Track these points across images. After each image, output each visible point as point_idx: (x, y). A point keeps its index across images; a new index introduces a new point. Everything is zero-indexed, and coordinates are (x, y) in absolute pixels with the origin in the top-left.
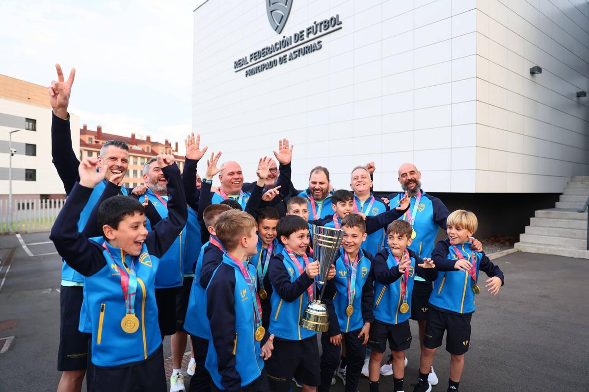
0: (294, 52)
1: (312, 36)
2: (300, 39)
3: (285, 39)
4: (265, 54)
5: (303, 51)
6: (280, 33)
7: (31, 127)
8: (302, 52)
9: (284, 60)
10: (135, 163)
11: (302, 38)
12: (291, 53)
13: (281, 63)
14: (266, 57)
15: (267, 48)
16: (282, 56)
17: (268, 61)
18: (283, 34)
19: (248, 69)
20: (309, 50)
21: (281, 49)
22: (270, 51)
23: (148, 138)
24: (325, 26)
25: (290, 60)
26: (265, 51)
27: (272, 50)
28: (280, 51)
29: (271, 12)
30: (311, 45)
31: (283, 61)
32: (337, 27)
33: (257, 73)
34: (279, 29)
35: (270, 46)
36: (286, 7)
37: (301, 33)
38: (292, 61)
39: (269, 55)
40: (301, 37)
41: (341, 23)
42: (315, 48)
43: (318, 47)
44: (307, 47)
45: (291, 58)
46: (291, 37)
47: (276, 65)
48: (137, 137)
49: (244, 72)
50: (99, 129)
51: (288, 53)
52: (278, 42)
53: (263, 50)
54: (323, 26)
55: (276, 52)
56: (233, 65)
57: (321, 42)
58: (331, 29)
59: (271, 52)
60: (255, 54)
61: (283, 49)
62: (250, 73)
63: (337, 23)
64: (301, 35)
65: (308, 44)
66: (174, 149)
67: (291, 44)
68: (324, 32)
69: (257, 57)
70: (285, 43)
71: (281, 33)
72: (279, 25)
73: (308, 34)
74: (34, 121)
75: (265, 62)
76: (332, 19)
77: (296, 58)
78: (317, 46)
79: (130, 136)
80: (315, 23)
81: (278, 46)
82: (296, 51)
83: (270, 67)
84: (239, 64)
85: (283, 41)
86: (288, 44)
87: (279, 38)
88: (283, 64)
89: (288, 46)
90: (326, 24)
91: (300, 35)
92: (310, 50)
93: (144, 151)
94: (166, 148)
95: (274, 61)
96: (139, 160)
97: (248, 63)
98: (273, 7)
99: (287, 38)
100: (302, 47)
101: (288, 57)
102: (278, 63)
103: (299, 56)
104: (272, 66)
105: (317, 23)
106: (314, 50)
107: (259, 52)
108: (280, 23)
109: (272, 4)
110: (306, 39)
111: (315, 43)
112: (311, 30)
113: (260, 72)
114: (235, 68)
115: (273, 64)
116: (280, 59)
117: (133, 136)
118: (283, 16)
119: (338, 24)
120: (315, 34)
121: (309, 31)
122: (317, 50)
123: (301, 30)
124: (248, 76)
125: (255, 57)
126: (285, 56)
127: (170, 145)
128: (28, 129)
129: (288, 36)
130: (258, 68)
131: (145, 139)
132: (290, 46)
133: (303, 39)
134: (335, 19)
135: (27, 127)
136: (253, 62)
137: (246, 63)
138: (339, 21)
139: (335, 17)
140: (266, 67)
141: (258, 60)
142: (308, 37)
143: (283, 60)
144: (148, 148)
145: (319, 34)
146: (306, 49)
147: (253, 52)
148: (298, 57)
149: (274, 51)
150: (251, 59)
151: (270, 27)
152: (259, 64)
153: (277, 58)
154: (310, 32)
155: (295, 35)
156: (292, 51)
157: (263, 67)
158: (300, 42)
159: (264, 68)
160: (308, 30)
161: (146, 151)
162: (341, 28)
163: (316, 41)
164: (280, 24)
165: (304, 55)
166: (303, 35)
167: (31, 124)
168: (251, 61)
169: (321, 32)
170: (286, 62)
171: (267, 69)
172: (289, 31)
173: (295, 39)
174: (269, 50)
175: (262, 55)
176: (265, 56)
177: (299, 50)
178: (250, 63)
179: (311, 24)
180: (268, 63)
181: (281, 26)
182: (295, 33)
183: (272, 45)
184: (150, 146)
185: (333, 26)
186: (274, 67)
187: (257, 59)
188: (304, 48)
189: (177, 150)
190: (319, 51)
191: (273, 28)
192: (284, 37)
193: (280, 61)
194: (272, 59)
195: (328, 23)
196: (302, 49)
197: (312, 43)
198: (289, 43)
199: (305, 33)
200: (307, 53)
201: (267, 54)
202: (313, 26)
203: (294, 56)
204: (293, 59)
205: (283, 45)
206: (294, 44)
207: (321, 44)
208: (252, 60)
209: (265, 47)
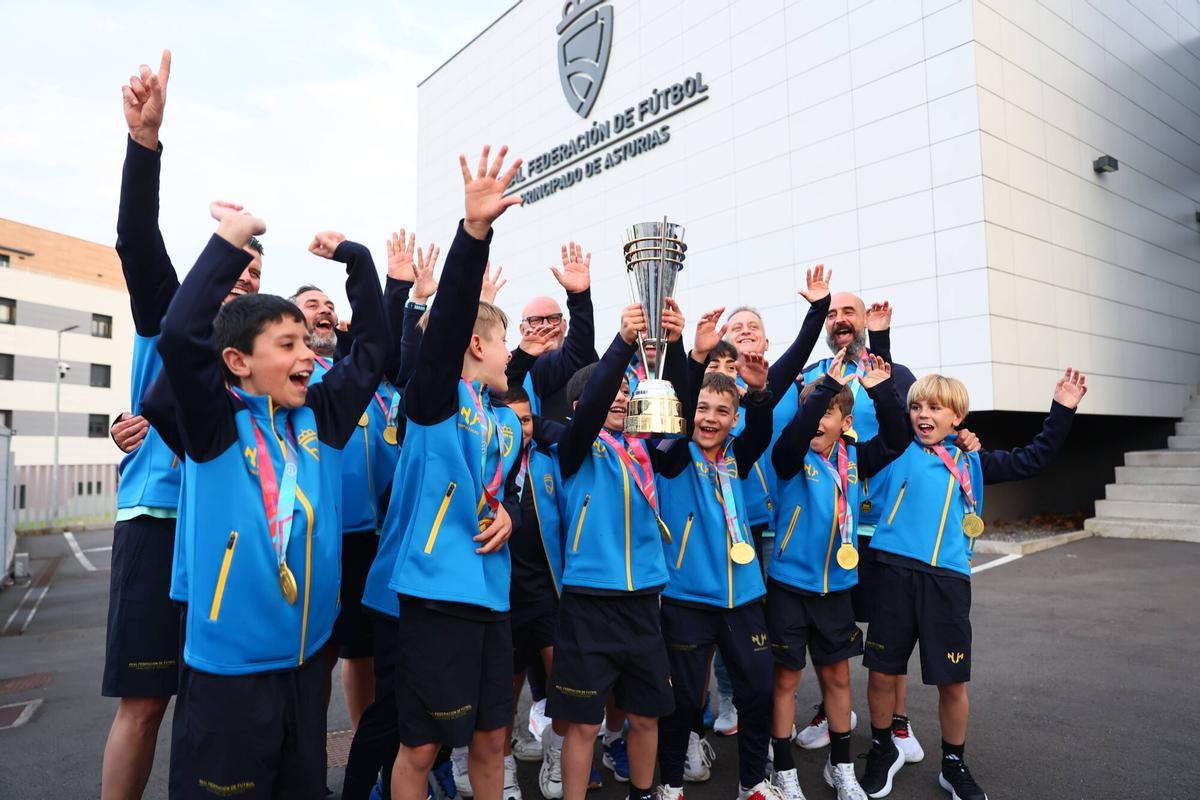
0: (616, 152)
1: (649, 118)
2: (626, 124)
3: (597, 127)
4: (559, 158)
5: (633, 149)
6: (586, 117)
7: (101, 331)
8: (631, 151)
9: (597, 168)
11: (630, 123)
12: (609, 155)
13: (591, 174)
14: (561, 164)
15: (562, 148)
16: (592, 161)
17: (564, 172)
18: (592, 117)
19: (524, 191)
20: (644, 144)
21: (588, 147)
22: (568, 152)
24: (676, 96)
25: (607, 167)
26: (558, 153)
27: (572, 150)
28: (586, 151)
29: (569, 77)
30: (649, 135)
31: (594, 171)
32: (698, 96)
33: (542, 196)
34: (584, 110)
35: (567, 143)
36: (597, 65)
37: (628, 112)
38: (611, 169)
39: (566, 162)
40: (628, 120)
41: (706, 89)
42: (656, 141)
43: (662, 138)
44: (640, 141)
45: (609, 163)
46: (608, 123)
47: (580, 180)
51: (603, 155)
52: (584, 134)
53: (554, 152)
54: (670, 96)
55: (580, 155)
57: (668, 128)
58: (687, 101)
59: (570, 154)
60: (538, 160)
61: (593, 148)
62: (529, 199)
63: (698, 88)
64: (629, 116)
65: (643, 134)
67: (608, 137)
68: (672, 108)
69: (542, 167)
70: (596, 135)
71: (590, 117)
72: (584, 100)
73: (642, 114)
74: (108, 320)
75: (558, 175)
76: (688, 82)
77: (619, 162)
78: (661, 136)
80: (655, 91)
81: (583, 142)
82: (620, 150)
83: (568, 183)
85: (593, 132)
86: (603, 136)
87: (586, 126)
88: (595, 176)
89: (602, 140)
90: (678, 92)
91: (626, 118)
92: (647, 146)
95: (577, 171)
97: (524, 179)
98: (571, 68)
99: (601, 125)
100: (630, 140)
101: (603, 163)
102: (584, 175)
103: (625, 159)
104: (573, 182)
105: (658, 92)
106: (654, 145)
107: (545, 157)
108: (585, 97)
109: (571, 62)
110: (638, 124)
111: (655, 132)
112: (647, 106)
113: (548, 194)
115: (573, 179)
116: (588, 166)
118: (591, 83)
119: (701, 92)
120: (656, 113)
121: (644, 109)
122: (660, 144)
123: (628, 107)
124: (525, 204)
125: (538, 167)
126: (596, 161)
128: (96, 335)
129: (602, 121)
130: (545, 187)
132: (607, 141)
133: (633, 125)
134: (694, 81)
135: (95, 330)
136: (535, 176)
137: (520, 179)
138: (703, 84)
139: (695, 77)
140: (560, 185)
141: (545, 172)
142: (642, 120)
143: (593, 169)
145: (663, 112)
146: (638, 145)
147: (534, 157)
148: (623, 162)
149: (576, 153)
150: (531, 171)
151: (567, 105)
152: (547, 180)
153: (582, 165)
154: (646, 111)
155: (617, 119)
156: (611, 150)
157: (554, 184)
158: (626, 131)
159: (556, 187)
160: (642, 105)
162: (706, 98)
163: (658, 127)
164: (586, 99)
165: (634, 155)
166: (632, 117)
167: (102, 324)
168: (530, 175)
169: (667, 108)
170: (600, 171)
171: (562, 188)
172: (605, 111)
173: (617, 126)
174: (565, 151)
175: (552, 162)
176: (558, 162)
177: (625, 148)
178: (529, 180)
179: (648, 95)
180: (563, 176)
181: (587, 102)
182: (616, 114)
183: (572, 141)
185: (691, 96)
186: (576, 184)
187: (541, 170)
188: (635, 141)
190: (664, 146)
191: (572, 105)
192: (595, 123)
193: (588, 171)
194: (572, 169)
195: (681, 90)
196: (630, 144)
197: (650, 131)
198: (605, 133)
199: (636, 114)
200: (640, 152)
201: (562, 159)
202: (652, 99)
203: (615, 160)
204: (613, 165)
205: (592, 138)
206: (614, 136)
207: (668, 131)
208: (533, 173)
209: (558, 145)
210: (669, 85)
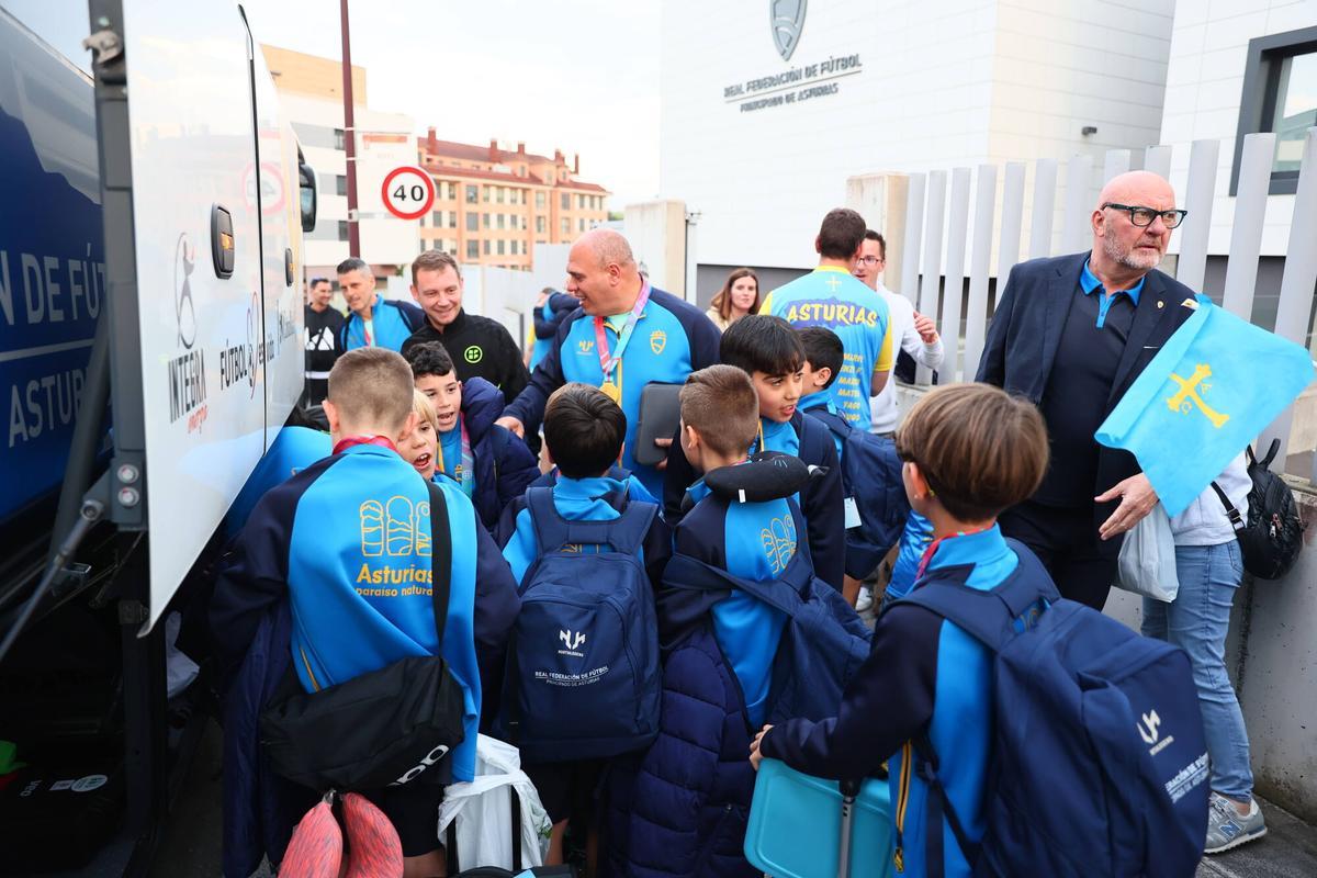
0: (804, 91)
1: (826, 74)
2: (812, 74)
3: (794, 70)
4: (767, 85)
5: (815, 92)
6: (787, 61)
9: (793, 98)
10: (500, 200)
11: (815, 74)
12: (800, 92)
13: (788, 102)
14: (769, 90)
15: (770, 79)
16: (789, 93)
17: (772, 95)
18: (791, 63)
19: (743, 101)
21: (788, 83)
22: (774, 83)
23: (521, 147)
24: (843, 64)
25: (799, 100)
26: (767, 81)
27: (777, 82)
28: (787, 85)
29: (777, 28)
30: (825, 86)
31: (790, 100)
32: (856, 69)
33: (756, 108)
34: (786, 54)
35: (775, 76)
36: (796, 25)
37: (814, 66)
38: (802, 102)
39: (772, 89)
40: (814, 72)
41: (861, 65)
42: (830, 90)
43: (834, 89)
44: (819, 88)
45: (800, 97)
46: (801, 69)
47: (781, 103)
48: (501, 147)
49: (738, 105)
50: (432, 133)
51: (797, 90)
52: (785, 72)
53: (764, 80)
54: (840, 63)
55: (782, 86)
56: (724, 92)
57: (837, 83)
58: (849, 70)
59: (776, 84)
60: (753, 82)
61: (790, 84)
62: (748, 107)
63: (856, 64)
64: (814, 69)
65: (823, 84)
66: (573, 169)
67: (801, 79)
68: (841, 72)
69: (756, 88)
70: (793, 76)
71: (790, 61)
72: (786, 48)
73: (822, 70)
75: (767, 96)
76: (850, 59)
77: (806, 98)
78: (832, 88)
79: (488, 145)
80: (831, 59)
81: (785, 78)
82: (807, 91)
83: (773, 104)
84: (729, 92)
85: (790, 73)
86: (797, 77)
87: (786, 67)
88: (790, 105)
89: (797, 80)
90: (844, 62)
92: (824, 93)
93: (515, 175)
94: (558, 167)
95: (780, 97)
96: (507, 194)
97: (744, 93)
98: (778, 22)
99: (796, 70)
100: (814, 85)
101: (796, 96)
102: (783, 101)
104: (776, 104)
105: (833, 59)
106: (829, 93)
107: (758, 82)
109: (778, 18)
110: (819, 77)
111: (830, 85)
112: (826, 66)
113: (759, 108)
114: (726, 96)
115: (776, 101)
116: (787, 95)
117: (494, 144)
118: (791, 37)
119: (858, 66)
120: (831, 72)
121: (824, 67)
122: (833, 92)
123: (814, 64)
124: (744, 110)
125: (754, 87)
126: (792, 94)
127: (563, 159)
129: (797, 67)
130: (757, 102)
131: (515, 150)
132: (799, 82)
133: (816, 76)
134: (854, 59)
135: (337, 145)
136: (751, 92)
137: (740, 92)
138: (859, 62)
139: (855, 56)
140: (768, 103)
141: (757, 92)
142: (822, 74)
143: (790, 98)
144: (523, 168)
145: (835, 73)
146: (819, 90)
147: (751, 80)
148: (809, 98)
149: (780, 84)
150: (748, 89)
151: (774, 48)
152: (759, 98)
153: (782, 94)
154: (825, 69)
155: (807, 69)
156: (802, 89)
157: (764, 102)
158: (811, 79)
159: (765, 104)
160: (823, 64)
161: (519, 175)
162: (860, 73)
163: (831, 82)
164: (788, 47)
165: (816, 96)
166: (816, 71)
168: (748, 92)
169: (837, 71)
170: (794, 102)
171: (769, 105)
172: (799, 61)
173: (806, 74)
174: (772, 81)
175: (763, 86)
176: (767, 88)
177: (811, 90)
178: (746, 94)
179: (827, 60)
180: (771, 98)
181: (789, 50)
182: (806, 65)
183: (777, 76)
184: (526, 165)
185: (852, 67)
186: (778, 106)
187: (756, 90)
188: (816, 87)
189: (576, 172)
190: (834, 94)
191: (778, 48)
192: (793, 67)
193: (786, 99)
194: (776, 95)
195: (847, 61)
196: (814, 88)
197: (827, 83)
198: (799, 77)
199: (818, 69)
200: (819, 95)
201: (769, 87)
202: (828, 63)
203: (804, 96)
204: (802, 100)
205: (790, 78)
206: (804, 80)
207: (838, 86)
208: (750, 90)
209: (768, 75)
210: (840, 56)
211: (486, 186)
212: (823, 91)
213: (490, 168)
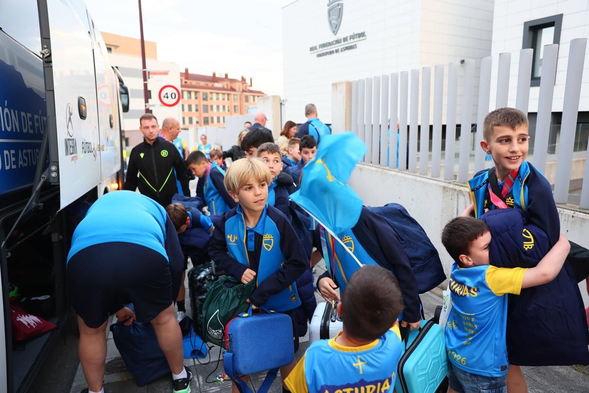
1: (352, 40)
6: (335, 35)
10: (218, 99)
19: (318, 53)
21: (336, 44)
22: (330, 45)
23: (226, 75)
25: (341, 52)
26: (327, 44)
29: (331, 21)
32: (364, 38)
33: (323, 56)
34: (335, 32)
35: (330, 42)
36: (338, 20)
37: (347, 37)
40: (346, 40)
41: (366, 36)
48: (217, 75)
49: (315, 55)
50: (187, 70)
54: (357, 36)
56: (309, 49)
58: (361, 38)
60: (321, 45)
65: (350, 45)
66: (249, 84)
68: (358, 39)
71: (337, 35)
75: (327, 51)
76: (361, 33)
78: (354, 46)
79: (212, 75)
83: (330, 54)
84: (312, 49)
85: (337, 40)
86: (340, 42)
87: (335, 38)
88: (338, 54)
90: (359, 35)
93: (224, 88)
94: (243, 84)
96: (221, 96)
98: (331, 19)
100: (347, 45)
101: (340, 50)
102: (335, 52)
105: (354, 34)
107: (324, 44)
109: (331, 17)
110: (349, 41)
114: (310, 51)
115: (331, 52)
117: (214, 74)
118: (337, 25)
120: (354, 39)
121: (350, 38)
124: (318, 57)
126: (338, 49)
127: (245, 80)
129: (340, 38)
131: (224, 76)
132: (341, 44)
134: (363, 34)
137: (316, 49)
139: (363, 32)
140: (328, 54)
143: (337, 51)
144: (227, 85)
148: (345, 51)
149: (332, 45)
150: (319, 48)
151: (330, 30)
152: (324, 51)
153: (334, 49)
155: (344, 38)
156: (342, 47)
159: (326, 54)
160: (350, 36)
161: (226, 87)
162: (366, 39)
164: (335, 29)
165: (348, 50)
169: (356, 39)
172: (341, 35)
173: (343, 40)
179: (352, 34)
180: (329, 51)
181: (336, 30)
184: (229, 83)
186: (333, 54)
187: (323, 48)
189: (251, 86)
190: (355, 49)
192: (338, 38)
194: (331, 50)
196: (347, 47)
197: (352, 44)
201: (328, 46)
203: (343, 50)
206: (343, 43)
207: (356, 45)
210: (357, 33)
211: (211, 93)
212: (351, 48)
213: (213, 85)
